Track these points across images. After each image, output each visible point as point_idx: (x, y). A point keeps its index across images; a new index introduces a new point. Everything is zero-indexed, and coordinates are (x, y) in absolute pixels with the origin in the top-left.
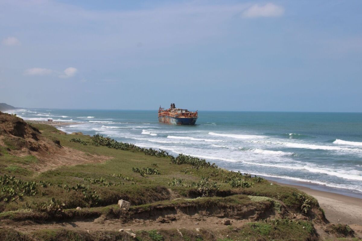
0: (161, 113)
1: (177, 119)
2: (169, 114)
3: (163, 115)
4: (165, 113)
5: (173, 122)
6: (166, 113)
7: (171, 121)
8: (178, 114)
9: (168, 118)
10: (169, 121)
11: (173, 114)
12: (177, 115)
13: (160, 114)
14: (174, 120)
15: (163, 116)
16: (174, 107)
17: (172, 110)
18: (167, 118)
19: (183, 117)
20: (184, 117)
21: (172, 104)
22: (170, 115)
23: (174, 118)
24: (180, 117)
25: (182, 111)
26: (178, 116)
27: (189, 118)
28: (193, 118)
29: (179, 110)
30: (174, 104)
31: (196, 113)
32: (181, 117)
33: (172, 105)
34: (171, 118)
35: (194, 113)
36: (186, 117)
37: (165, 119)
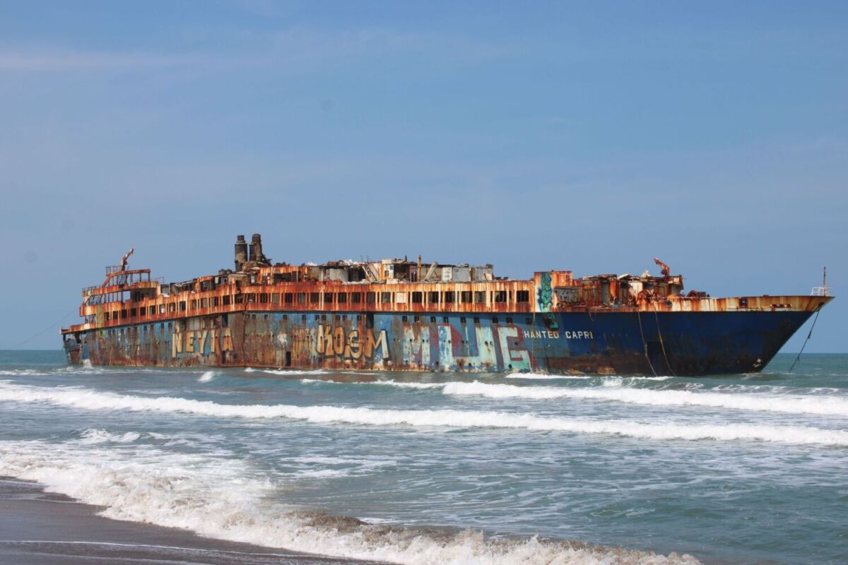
5: (465, 354)
7: (418, 346)
9: (315, 330)
10: (366, 350)
12: (561, 296)
21: (241, 238)
33: (241, 247)
34: (412, 323)
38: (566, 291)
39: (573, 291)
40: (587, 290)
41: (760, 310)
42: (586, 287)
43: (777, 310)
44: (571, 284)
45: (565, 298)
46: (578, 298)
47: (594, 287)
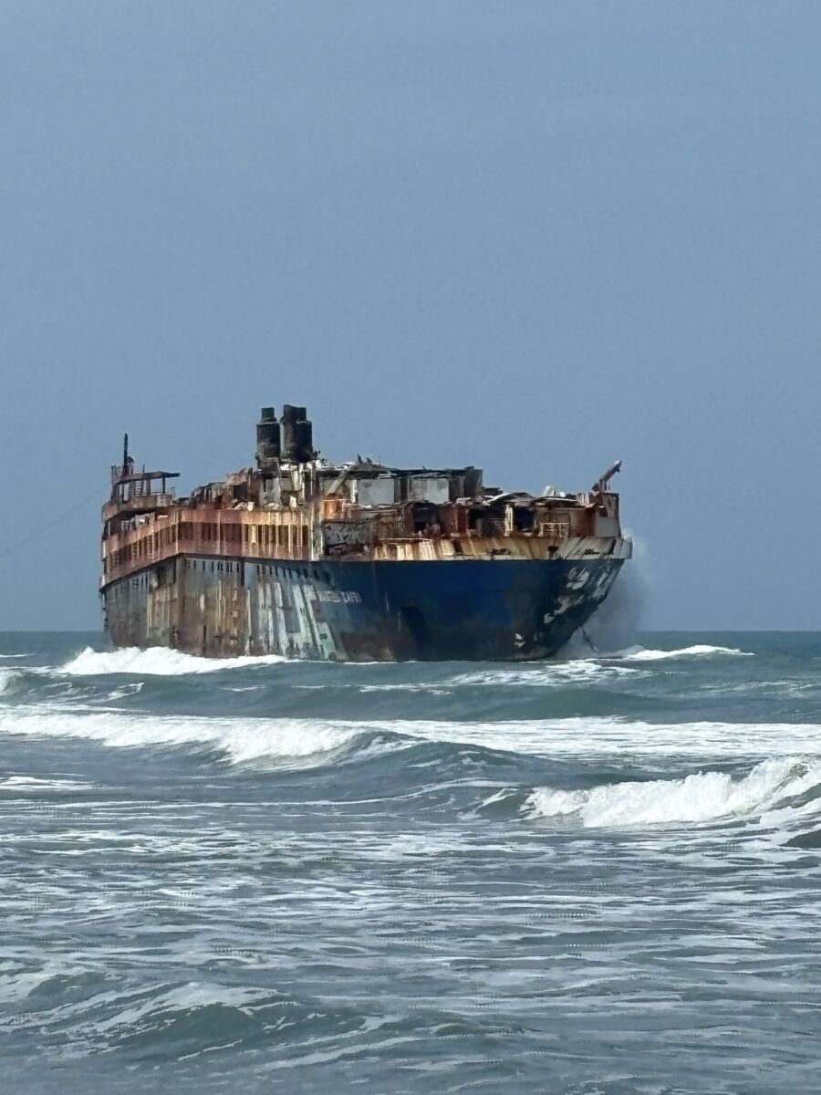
0: (135, 537)
1: (344, 586)
2: (236, 533)
3: (154, 557)
4: (185, 530)
5: (292, 628)
6: (197, 518)
7: (266, 616)
8: (354, 520)
9: (218, 588)
10: (241, 622)
11: (288, 520)
12: (338, 534)
13: (124, 554)
14: (303, 596)
15: (160, 569)
16: (302, 452)
17: (278, 486)
18: (206, 587)
19: (427, 552)
20: (447, 552)
21: (268, 413)
22: (251, 547)
23: (300, 569)
24: (383, 555)
25: (402, 492)
26: (358, 548)
27: (517, 553)
28: (563, 565)
29: (366, 473)
30: (296, 416)
31: (597, 500)
32: (404, 554)
33: (268, 432)
34: (262, 578)
35: (570, 503)
36: (476, 552)
37: (184, 603)
38: (347, 527)
39: (360, 526)
40: (386, 524)
41: (477, 558)
42: (383, 520)
43: (498, 557)
44: (342, 516)
45: (345, 538)
46: (368, 537)
47: (400, 518)
